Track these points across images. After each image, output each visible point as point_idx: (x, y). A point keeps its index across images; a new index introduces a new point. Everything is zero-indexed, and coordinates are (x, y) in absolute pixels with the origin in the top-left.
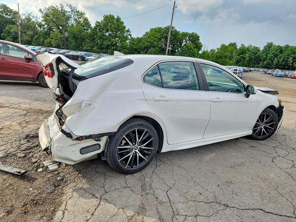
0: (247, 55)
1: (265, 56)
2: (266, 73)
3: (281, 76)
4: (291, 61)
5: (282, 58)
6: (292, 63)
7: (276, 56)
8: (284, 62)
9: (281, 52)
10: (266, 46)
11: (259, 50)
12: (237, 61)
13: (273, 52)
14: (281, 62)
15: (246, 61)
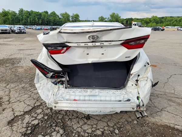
0: (10, 17)
1: (22, 18)
2: (27, 28)
3: (39, 29)
4: (37, 20)
5: (32, 19)
6: (38, 21)
7: (28, 17)
8: (34, 21)
9: (30, 14)
10: (20, 11)
11: (16, 14)
12: (4, 21)
13: (25, 14)
14: (32, 21)
15: (10, 21)
